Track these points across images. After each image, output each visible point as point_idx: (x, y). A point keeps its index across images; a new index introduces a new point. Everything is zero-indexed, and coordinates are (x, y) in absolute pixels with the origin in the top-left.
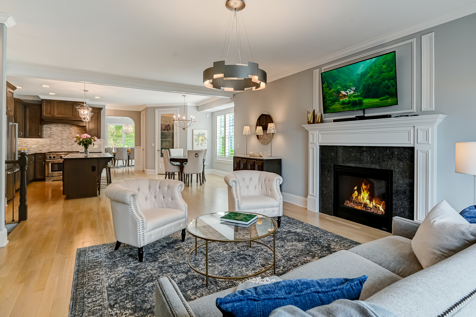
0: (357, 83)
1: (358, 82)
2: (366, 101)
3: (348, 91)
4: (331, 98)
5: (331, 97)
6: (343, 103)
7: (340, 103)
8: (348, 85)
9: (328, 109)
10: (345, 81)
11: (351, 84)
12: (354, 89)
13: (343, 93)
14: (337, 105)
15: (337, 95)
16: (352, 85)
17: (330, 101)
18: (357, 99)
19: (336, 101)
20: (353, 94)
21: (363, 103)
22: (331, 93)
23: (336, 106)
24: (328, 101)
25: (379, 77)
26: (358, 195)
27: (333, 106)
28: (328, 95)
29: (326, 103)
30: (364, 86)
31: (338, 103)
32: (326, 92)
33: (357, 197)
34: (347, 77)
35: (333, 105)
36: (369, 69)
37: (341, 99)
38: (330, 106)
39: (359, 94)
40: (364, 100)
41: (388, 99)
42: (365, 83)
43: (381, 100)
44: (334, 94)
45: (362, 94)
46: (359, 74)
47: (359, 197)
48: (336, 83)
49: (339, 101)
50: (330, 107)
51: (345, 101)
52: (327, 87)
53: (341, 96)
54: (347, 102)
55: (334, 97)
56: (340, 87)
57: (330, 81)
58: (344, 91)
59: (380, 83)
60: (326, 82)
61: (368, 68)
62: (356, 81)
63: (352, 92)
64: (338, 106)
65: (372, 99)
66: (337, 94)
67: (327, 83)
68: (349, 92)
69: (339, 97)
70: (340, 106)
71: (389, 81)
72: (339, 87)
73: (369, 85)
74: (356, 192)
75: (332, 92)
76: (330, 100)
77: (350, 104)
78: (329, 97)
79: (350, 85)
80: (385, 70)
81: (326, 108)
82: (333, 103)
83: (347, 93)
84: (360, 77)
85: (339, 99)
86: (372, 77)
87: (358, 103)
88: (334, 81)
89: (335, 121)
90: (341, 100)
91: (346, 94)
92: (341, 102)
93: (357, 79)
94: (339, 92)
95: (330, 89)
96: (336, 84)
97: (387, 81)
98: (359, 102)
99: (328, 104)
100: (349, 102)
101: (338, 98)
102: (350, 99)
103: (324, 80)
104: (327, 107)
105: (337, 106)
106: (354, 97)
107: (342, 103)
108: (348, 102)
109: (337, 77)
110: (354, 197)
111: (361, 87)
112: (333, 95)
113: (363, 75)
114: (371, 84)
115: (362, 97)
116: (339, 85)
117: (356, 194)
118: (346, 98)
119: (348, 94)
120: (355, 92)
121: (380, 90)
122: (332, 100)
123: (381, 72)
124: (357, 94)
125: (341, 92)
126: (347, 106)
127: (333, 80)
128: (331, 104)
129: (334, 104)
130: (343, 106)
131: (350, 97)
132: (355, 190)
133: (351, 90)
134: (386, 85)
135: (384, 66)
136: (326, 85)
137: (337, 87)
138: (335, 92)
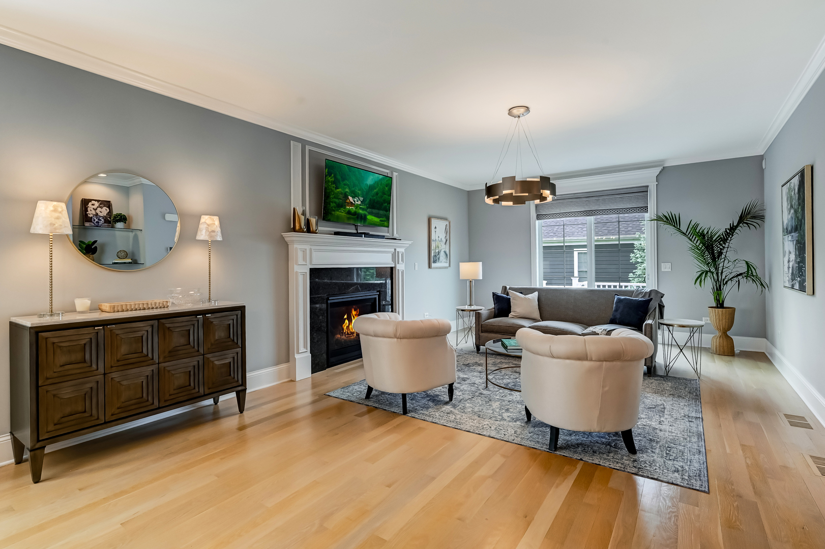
0: (365, 193)
1: (366, 194)
2: (369, 217)
3: (356, 200)
4: (337, 200)
5: (337, 198)
6: (349, 212)
8: (356, 192)
9: (331, 214)
10: (354, 186)
11: (359, 192)
12: (362, 199)
13: (350, 198)
14: (342, 213)
15: (344, 199)
16: (361, 194)
18: (363, 212)
19: (342, 206)
20: (360, 205)
21: (367, 218)
22: (337, 194)
24: (332, 202)
25: (382, 197)
26: (349, 324)
27: (338, 213)
28: (334, 194)
29: (330, 204)
30: (370, 200)
32: (332, 189)
33: (348, 327)
34: (357, 183)
35: (337, 210)
36: (376, 184)
37: (348, 206)
38: (334, 211)
39: (365, 207)
40: (368, 215)
41: (385, 221)
42: (371, 197)
43: (380, 221)
44: (341, 196)
45: (367, 208)
46: (368, 185)
47: (350, 326)
48: (344, 182)
49: (345, 208)
50: (333, 213)
51: (351, 210)
52: (334, 182)
53: (348, 203)
54: (353, 212)
55: (340, 200)
57: (339, 177)
58: (352, 197)
59: (382, 204)
60: (333, 175)
61: (375, 182)
63: (359, 203)
64: (343, 214)
65: (375, 217)
66: (343, 197)
67: (335, 176)
69: (346, 202)
70: (345, 215)
72: (347, 190)
73: (374, 200)
74: (347, 321)
75: (338, 191)
76: (335, 203)
77: (356, 217)
78: (335, 197)
80: (386, 193)
82: (338, 207)
83: (354, 201)
84: (368, 188)
85: (345, 206)
86: (377, 194)
87: (363, 217)
88: (343, 180)
89: (337, 233)
91: (354, 203)
92: (347, 210)
93: (366, 189)
94: (346, 197)
95: (337, 188)
96: (345, 185)
97: (386, 204)
99: (332, 207)
100: (355, 214)
101: (344, 203)
102: (357, 210)
104: (327, 211)
105: (341, 213)
106: (361, 208)
107: (347, 212)
109: (346, 176)
110: (345, 328)
111: (368, 200)
112: (339, 197)
113: (371, 188)
115: (367, 212)
117: (346, 323)
120: (362, 203)
122: (337, 204)
123: (383, 193)
124: (363, 207)
125: (349, 197)
126: (352, 217)
127: (341, 178)
128: (335, 208)
129: (339, 210)
130: (348, 216)
131: (356, 208)
132: (345, 319)
133: (358, 200)
134: (386, 207)
135: (387, 188)
136: (333, 179)
137: (345, 189)
138: (342, 193)
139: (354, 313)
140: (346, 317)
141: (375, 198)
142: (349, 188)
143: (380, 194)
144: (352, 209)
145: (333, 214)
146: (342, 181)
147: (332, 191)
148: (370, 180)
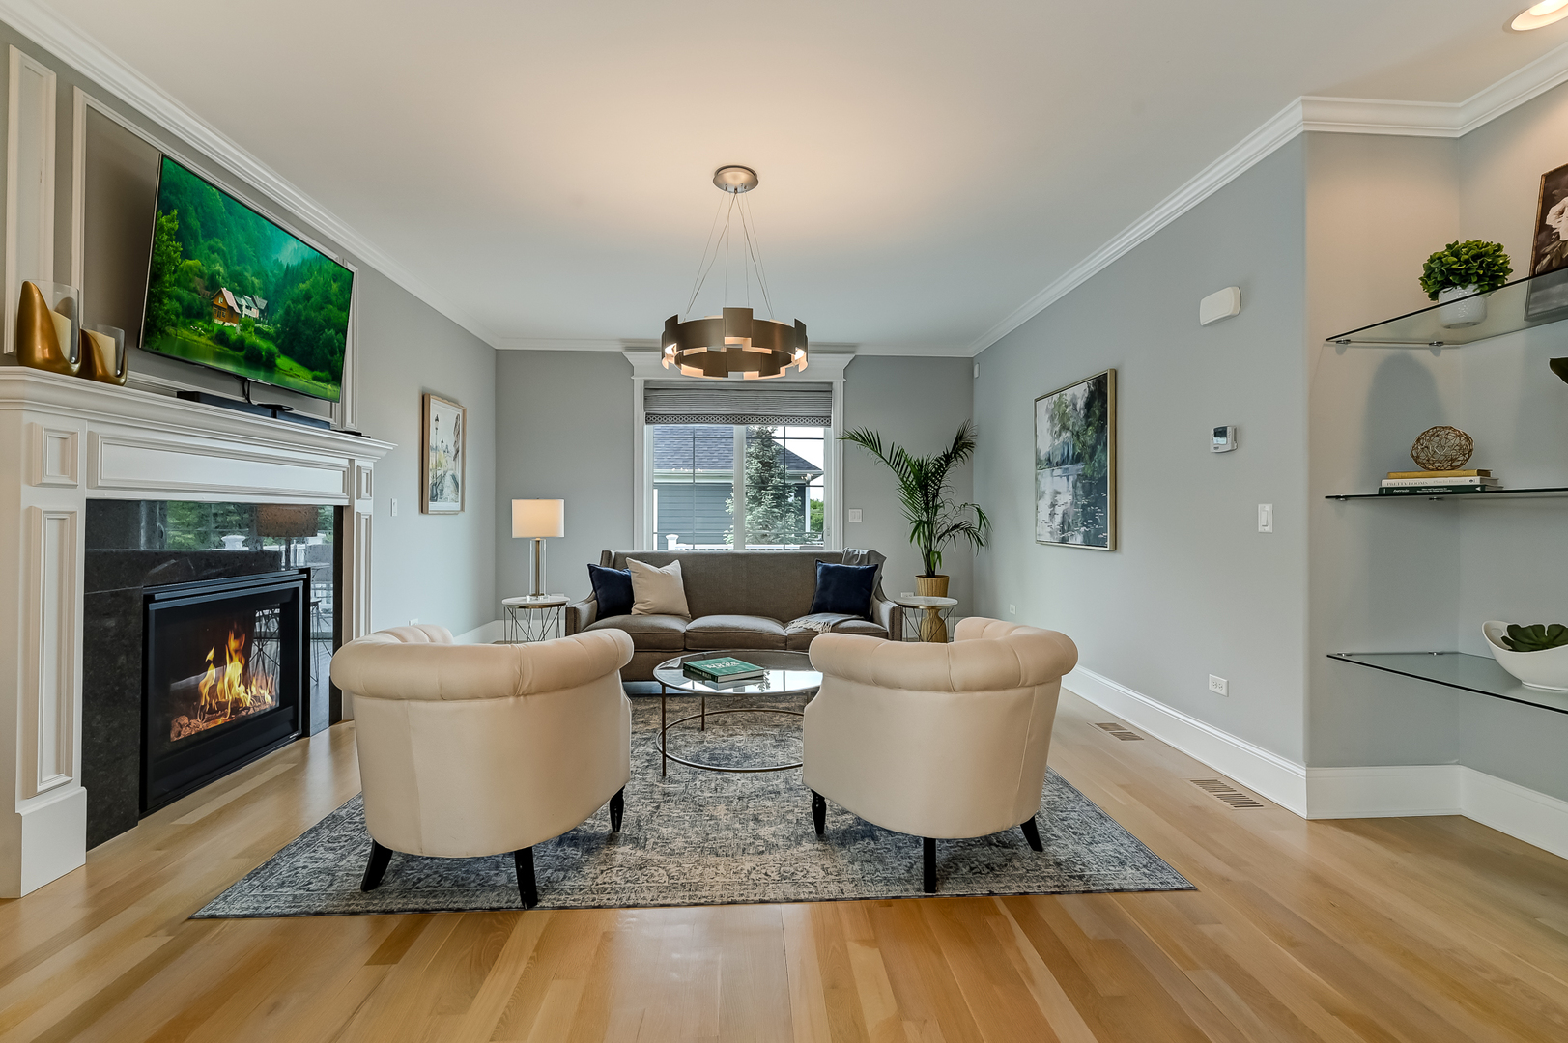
0: (272, 288)
1: (276, 291)
2: (283, 362)
3: (244, 303)
4: (184, 294)
5: (185, 287)
6: (221, 338)
7: (212, 331)
8: (247, 279)
9: (163, 332)
10: (242, 259)
11: (256, 281)
12: (262, 304)
13: (229, 297)
14: (200, 335)
15: (209, 293)
16: (260, 289)
17: (177, 305)
18: (263, 344)
19: (199, 315)
20: (257, 321)
21: (276, 366)
22: (187, 273)
23: (196, 338)
24: (170, 297)
25: (322, 308)
26: (217, 680)
27: (185, 333)
28: (175, 272)
29: (161, 302)
30: (287, 312)
31: (205, 326)
32: (169, 256)
33: (214, 686)
34: (250, 251)
35: (185, 325)
36: (305, 269)
37: (219, 316)
38: (174, 325)
39: (272, 330)
40: (279, 357)
41: (327, 379)
43: (315, 379)
44: (198, 283)
45: (278, 333)
46: (281, 265)
47: (221, 685)
48: (211, 243)
49: (209, 322)
50: (171, 330)
51: (229, 332)
52: (178, 236)
53: (220, 308)
54: (233, 337)
55: (195, 294)
56: (222, 270)
57: (194, 222)
58: (234, 292)
59: (321, 329)
60: (176, 212)
61: (304, 262)
62: (271, 283)
63: (254, 313)
64: (203, 340)
65: (299, 366)
66: (207, 288)
67: (181, 217)
68: (247, 307)
69: (213, 305)
70: (210, 343)
71: (337, 333)
72: (219, 268)
73: (299, 314)
75: (190, 267)
76: (179, 299)
77: (243, 353)
78: (177, 283)
79: (253, 282)
80: (334, 299)
81: (155, 327)
82: (189, 316)
83: (240, 307)
84: (282, 275)
85: (210, 314)
86: (308, 297)
87: (264, 359)
88: (208, 235)
89: (182, 395)
90: (216, 321)
91: (237, 310)
92: (215, 330)
93: (275, 276)
94: (214, 286)
95: (186, 254)
96: (212, 250)
97: (332, 332)
98: (267, 359)
99: (167, 312)
100: (239, 345)
101: (207, 306)
102: (246, 335)
103: (172, 198)
104: (159, 323)
105: (196, 335)
106: (258, 331)
107: (217, 335)
108: (236, 341)
109: (219, 225)
110: (206, 688)
111: (281, 312)
112: (192, 285)
113: (292, 275)
114: (303, 318)
115: (277, 346)
116: (222, 262)
117: (210, 675)
118: (235, 325)
119: (242, 311)
120: (263, 316)
121: (317, 347)
122: (186, 304)
123: (327, 297)
124: (264, 328)
125: (224, 290)
126: (231, 352)
127: (203, 225)
128: (177, 316)
129: (191, 324)
130: (219, 348)
131: (245, 327)
132: (209, 662)
133: (252, 305)
134: (330, 340)
135: (335, 286)
136: (176, 225)
137: (214, 262)
138: (201, 275)
139: (233, 644)
140: (210, 656)
141: (301, 307)
142: (226, 265)
143: (316, 299)
144: (234, 328)
145: (168, 335)
146: (204, 236)
147: (171, 260)
148: (289, 255)
